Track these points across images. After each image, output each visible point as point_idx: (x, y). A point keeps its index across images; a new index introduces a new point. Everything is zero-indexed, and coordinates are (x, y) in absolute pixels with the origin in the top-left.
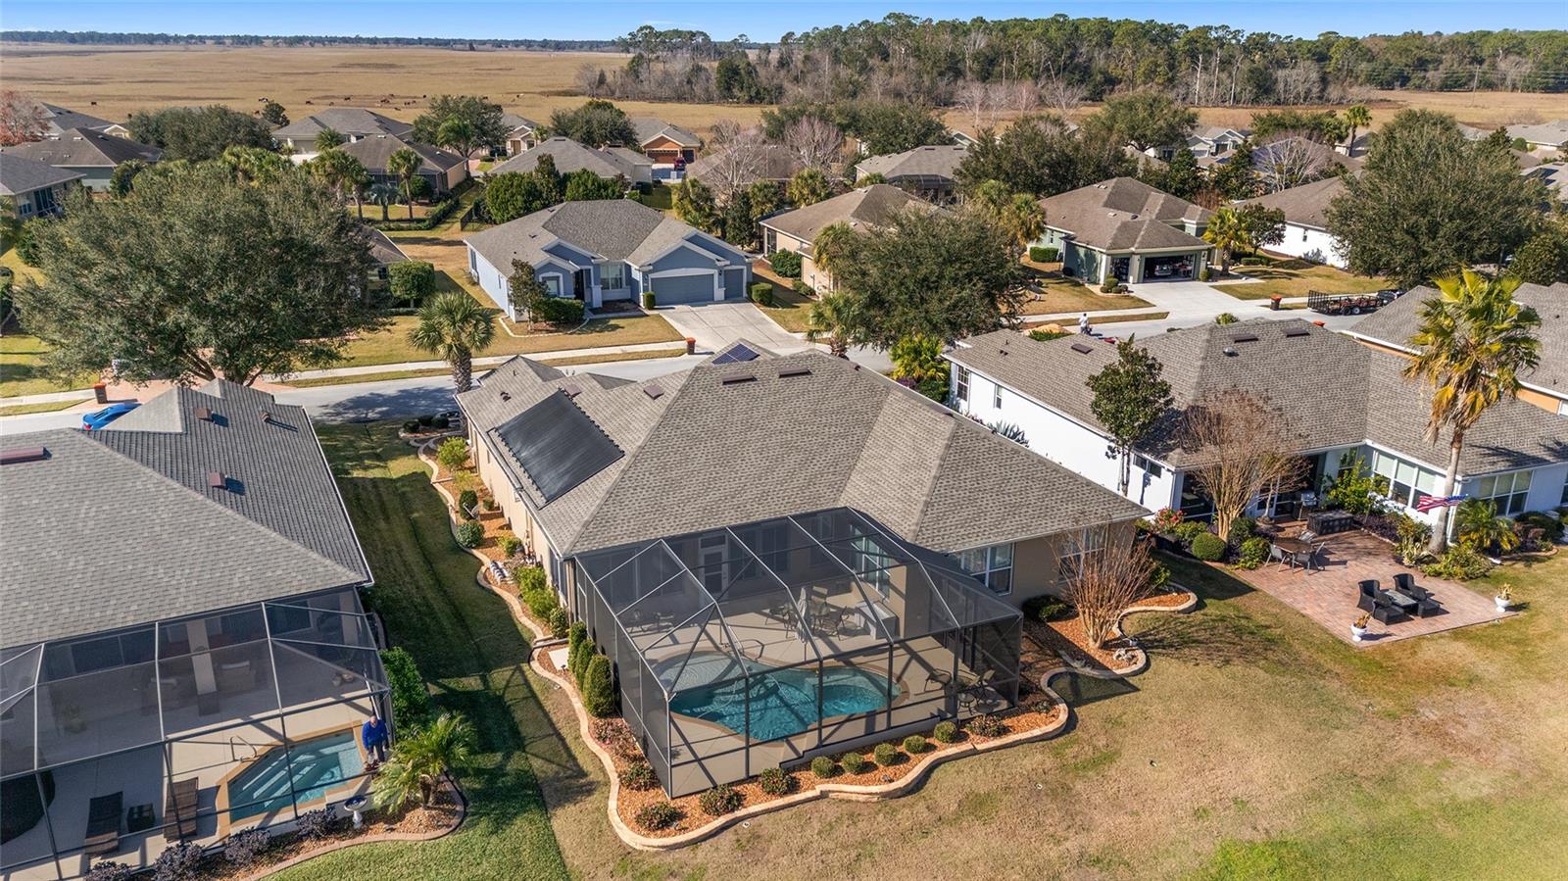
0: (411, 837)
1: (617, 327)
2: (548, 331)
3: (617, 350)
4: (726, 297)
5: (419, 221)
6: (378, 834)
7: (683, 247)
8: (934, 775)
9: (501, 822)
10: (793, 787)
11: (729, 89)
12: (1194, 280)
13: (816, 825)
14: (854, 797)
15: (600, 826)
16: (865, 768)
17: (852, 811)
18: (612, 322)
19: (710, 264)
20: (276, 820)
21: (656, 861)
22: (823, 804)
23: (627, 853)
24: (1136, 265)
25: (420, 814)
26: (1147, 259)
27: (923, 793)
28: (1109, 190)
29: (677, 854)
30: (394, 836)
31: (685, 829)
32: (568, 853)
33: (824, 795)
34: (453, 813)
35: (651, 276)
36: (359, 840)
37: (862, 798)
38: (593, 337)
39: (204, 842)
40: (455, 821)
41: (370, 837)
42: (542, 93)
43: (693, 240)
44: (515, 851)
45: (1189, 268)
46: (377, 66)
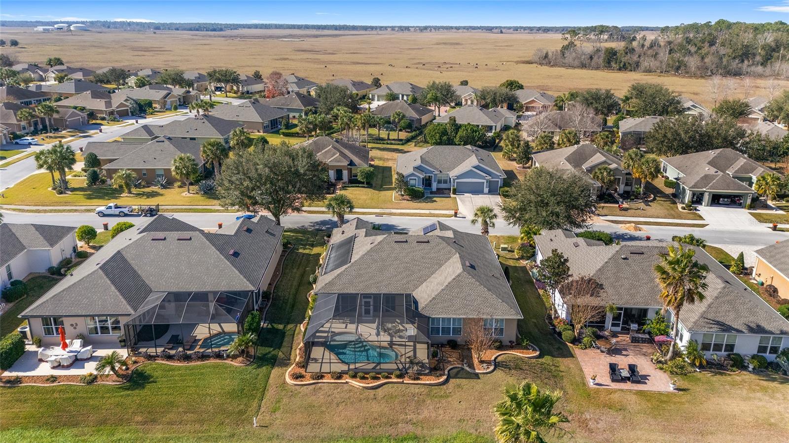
0: (235, 364)
1: (435, 201)
2: (408, 200)
3: (427, 212)
4: (489, 192)
5: (401, 140)
6: (228, 362)
7: (471, 170)
8: (384, 386)
9: (259, 367)
10: (339, 377)
11: (609, 63)
12: (742, 208)
13: (339, 390)
14: (355, 386)
15: (283, 374)
16: (363, 378)
17: (352, 389)
18: (434, 199)
19: (483, 178)
20: (207, 351)
21: (290, 387)
22: (345, 385)
23: (285, 382)
24: (706, 198)
25: (240, 359)
26: (713, 195)
27: (377, 390)
28: (715, 155)
29: (297, 387)
30: (232, 363)
31: (302, 381)
32: (270, 379)
33: (347, 383)
34: (249, 361)
35: (456, 181)
36: (223, 361)
37: (357, 387)
38: (423, 205)
39: (189, 352)
40: (248, 363)
41: (226, 361)
42: (517, 62)
43: (477, 167)
44: (258, 375)
45: (741, 201)
46: (452, 44)
